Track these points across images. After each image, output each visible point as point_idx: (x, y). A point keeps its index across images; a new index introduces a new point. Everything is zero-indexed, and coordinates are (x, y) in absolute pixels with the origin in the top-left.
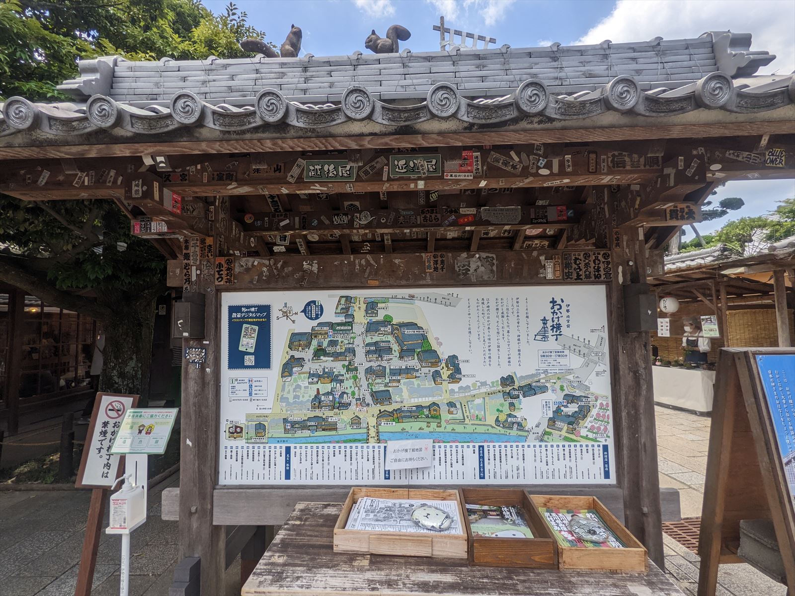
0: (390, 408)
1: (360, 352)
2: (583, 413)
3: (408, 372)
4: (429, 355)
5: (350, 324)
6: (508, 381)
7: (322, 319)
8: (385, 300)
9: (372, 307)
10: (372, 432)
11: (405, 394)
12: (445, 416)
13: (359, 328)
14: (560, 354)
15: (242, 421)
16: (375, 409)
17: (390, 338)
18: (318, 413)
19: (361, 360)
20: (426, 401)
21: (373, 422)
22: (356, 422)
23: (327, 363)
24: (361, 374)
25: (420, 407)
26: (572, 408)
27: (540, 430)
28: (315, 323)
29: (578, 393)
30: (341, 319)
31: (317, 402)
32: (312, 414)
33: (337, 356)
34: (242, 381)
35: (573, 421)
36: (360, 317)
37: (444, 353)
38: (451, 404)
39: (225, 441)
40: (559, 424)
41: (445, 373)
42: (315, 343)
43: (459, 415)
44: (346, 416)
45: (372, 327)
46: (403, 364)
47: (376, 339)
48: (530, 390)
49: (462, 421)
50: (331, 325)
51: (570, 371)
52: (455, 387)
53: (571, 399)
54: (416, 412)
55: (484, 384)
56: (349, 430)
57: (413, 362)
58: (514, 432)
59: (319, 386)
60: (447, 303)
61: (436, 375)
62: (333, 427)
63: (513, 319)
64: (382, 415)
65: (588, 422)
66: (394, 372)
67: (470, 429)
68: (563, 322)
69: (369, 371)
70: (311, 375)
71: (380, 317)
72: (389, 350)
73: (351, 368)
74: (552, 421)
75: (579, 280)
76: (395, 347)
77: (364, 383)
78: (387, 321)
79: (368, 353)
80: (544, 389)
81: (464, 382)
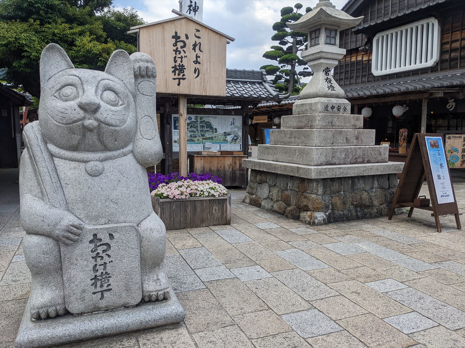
0: (204, 138)
1: (199, 127)
2: (237, 139)
3: (208, 131)
4: (212, 128)
5: (197, 121)
6: (225, 133)
7: (192, 120)
8: (204, 117)
9: (201, 118)
10: (201, 142)
11: (207, 135)
12: (214, 139)
13: (199, 122)
14: (234, 128)
15: (176, 140)
16: (202, 138)
17: (204, 124)
18: (191, 138)
19: (199, 128)
20: (211, 136)
21: (201, 140)
22: (198, 140)
23: (193, 129)
24: (199, 131)
25: (210, 137)
26: (236, 138)
27: (230, 142)
28: (190, 121)
29: (237, 135)
30: (195, 120)
31: (191, 136)
32: (190, 139)
33: (195, 128)
34: (176, 132)
35: (236, 140)
36: (199, 120)
37: (214, 127)
38: (215, 137)
39: (173, 144)
40: (233, 140)
41: (214, 131)
42: (190, 125)
43: (217, 139)
44: (196, 139)
45: (201, 122)
46: (207, 129)
47: (202, 124)
48: (229, 134)
49: (217, 140)
50: (193, 122)
51: (235, 131)
52: (216, 134)
53: (235, 136)
54: (209, 138)
55: (221, 133)
56: (197, 141)
57: (209, 129)
58: (226, 142)
59: (191, 133)
60: (215, 118)
61: (213, 131)
62: (194, 141)
63: (226, 121)
64: (203, 139)
65: (238, 140)
66: (205, 131)
67: (218, 141)
68: (235, 122)
69: (200, 130)
70: (190, 131)
71: (203, 120)
72: (204, 127)
73: (197, 130)
74: (232, 140)
75: (238, 115)
76: (205, 126)
77: (200, 133)
78: (204, 121)
79: (200, 127)
80: (231, 134)
81: (218, 133)
